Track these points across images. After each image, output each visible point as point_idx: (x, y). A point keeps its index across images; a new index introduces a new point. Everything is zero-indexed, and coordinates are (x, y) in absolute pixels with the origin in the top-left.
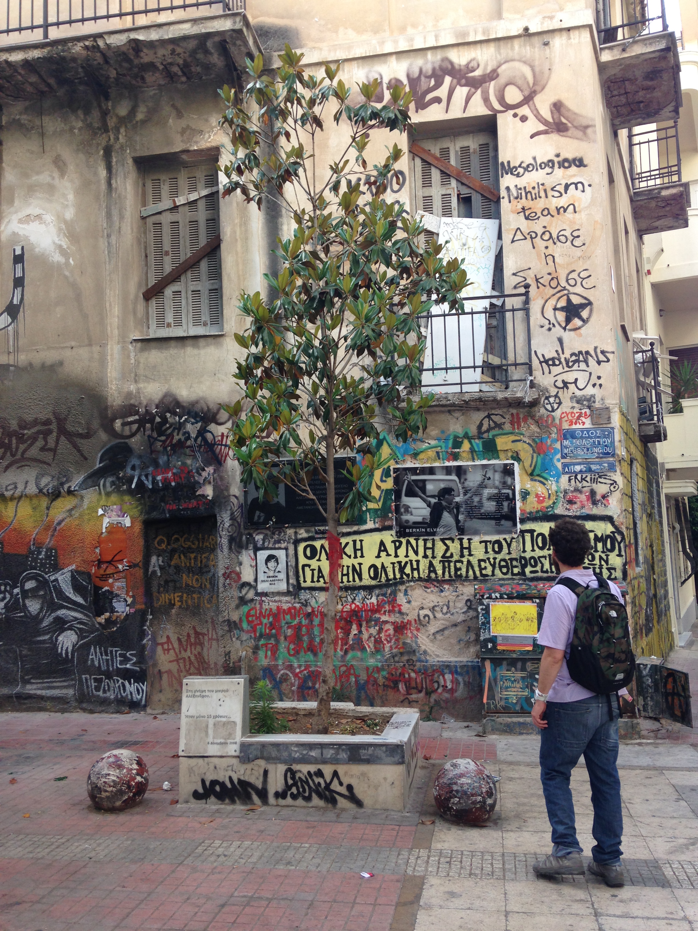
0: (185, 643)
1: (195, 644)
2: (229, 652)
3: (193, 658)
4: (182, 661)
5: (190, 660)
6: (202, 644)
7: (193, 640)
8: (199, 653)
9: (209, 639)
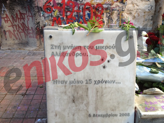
0: (15, 18)
1: (21, 19)
2: (39, 22)
3: (20, 25)
4: (15, 26)
5: (19, 26)
6: (24, 19)
7: (19, 17)
8: (23, 23)
9: (27, 16)
